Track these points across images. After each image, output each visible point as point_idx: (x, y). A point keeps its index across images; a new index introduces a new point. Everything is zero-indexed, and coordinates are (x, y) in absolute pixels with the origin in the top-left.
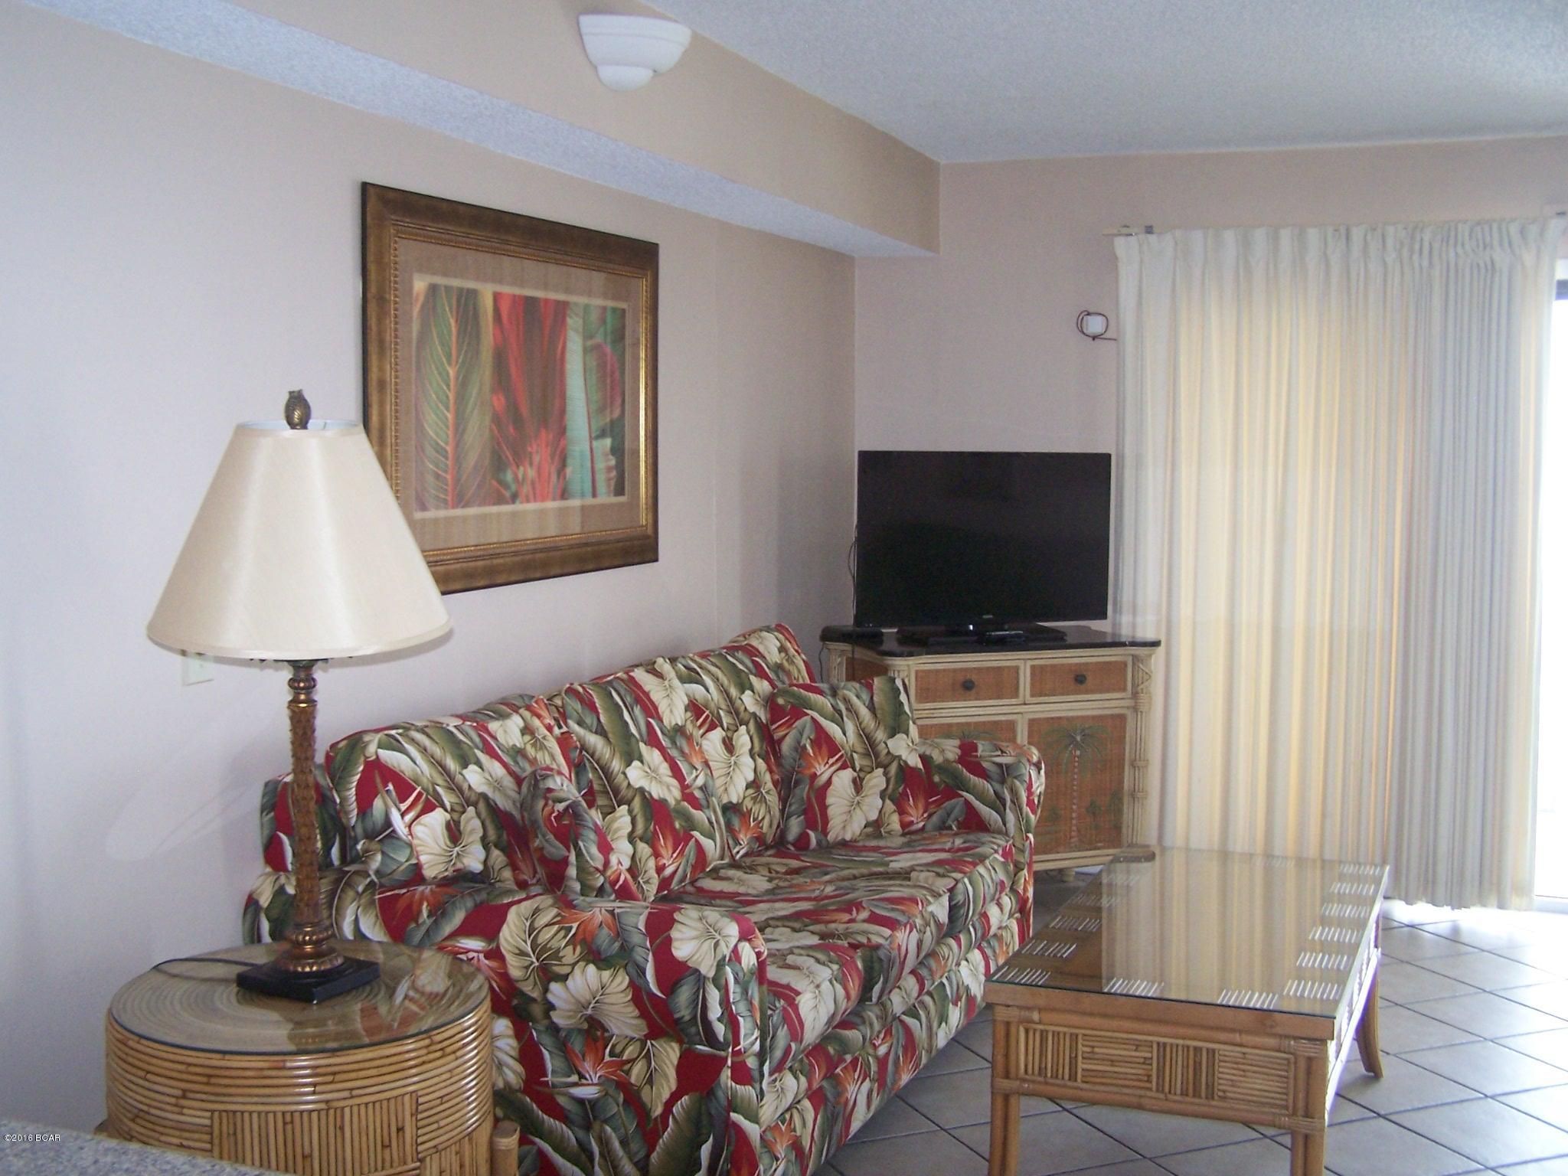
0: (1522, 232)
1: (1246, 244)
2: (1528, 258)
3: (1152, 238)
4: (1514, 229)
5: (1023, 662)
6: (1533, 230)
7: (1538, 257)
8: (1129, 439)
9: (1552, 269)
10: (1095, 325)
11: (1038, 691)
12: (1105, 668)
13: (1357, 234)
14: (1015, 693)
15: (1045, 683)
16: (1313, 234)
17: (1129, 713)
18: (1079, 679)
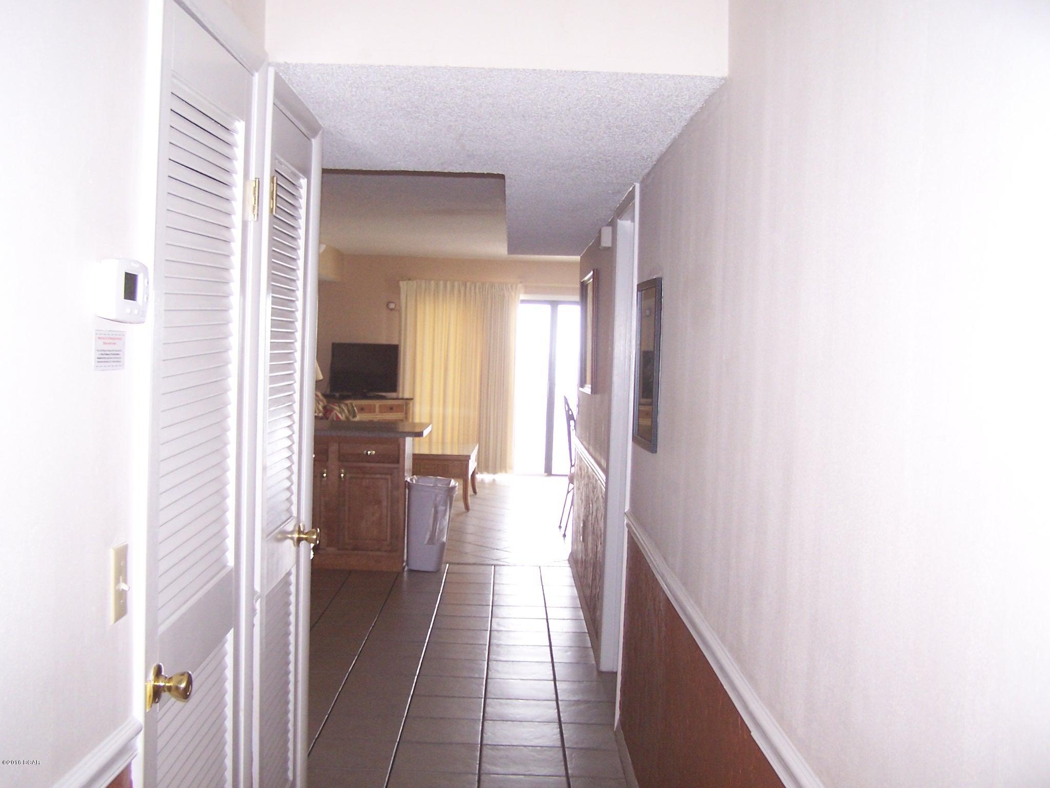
0: (512, 286)
1: (437, 285)
2: (513, 294)
3: (410, 282)
4: (509, 285)
5: (377, 403)
6: (514, 286)
7: (515, 293)
8: (402, 341)
9: (519, 297)
10: (392, 306)
11: (381, 412)
12: (399, 406)
13: (468, 284)
14: (375, 411)
15: (383, 409)
16: (456, 284)
17: (405, 419)
18: (391, 409)
